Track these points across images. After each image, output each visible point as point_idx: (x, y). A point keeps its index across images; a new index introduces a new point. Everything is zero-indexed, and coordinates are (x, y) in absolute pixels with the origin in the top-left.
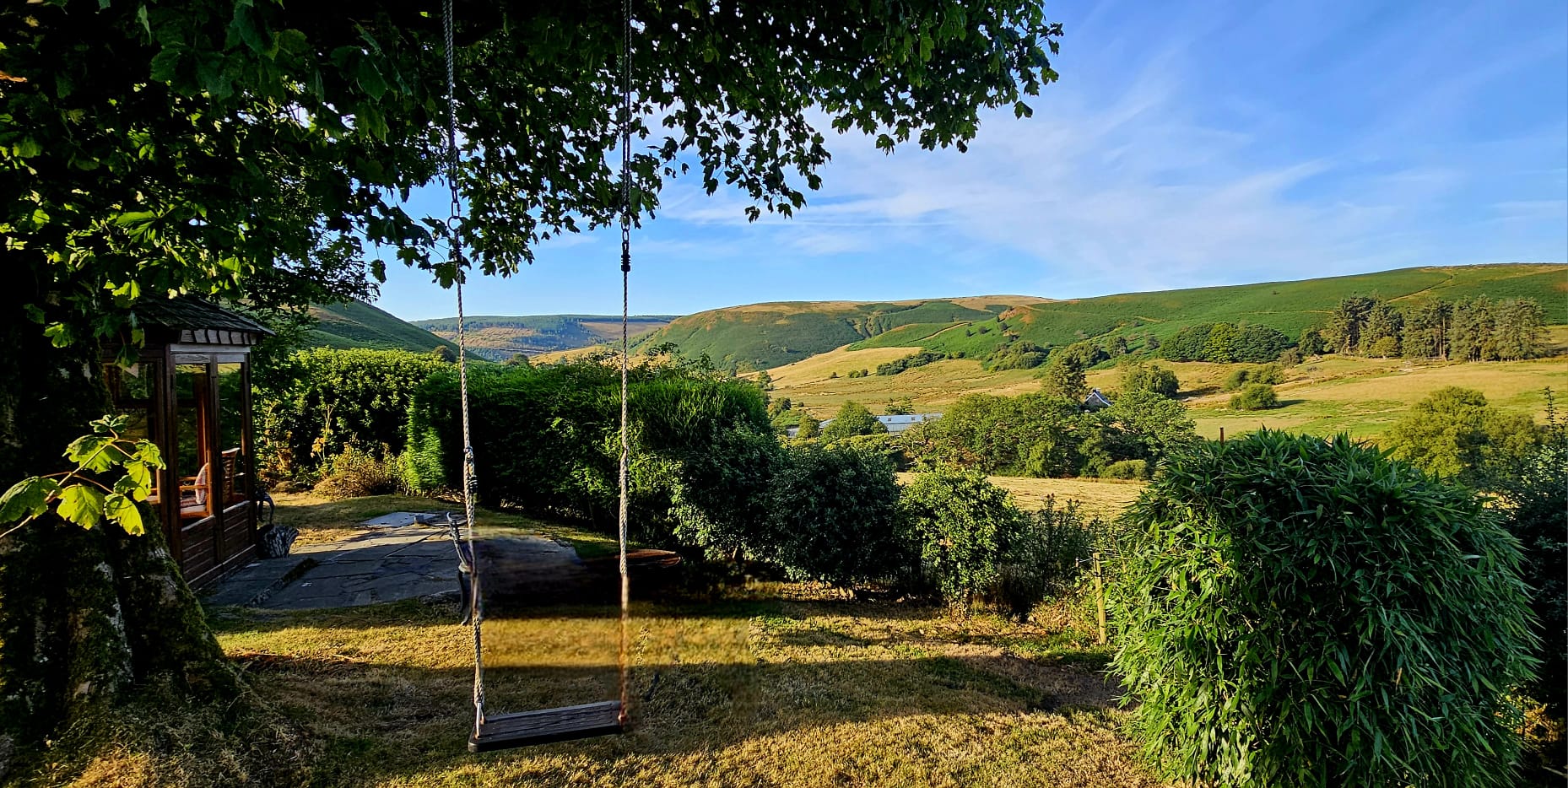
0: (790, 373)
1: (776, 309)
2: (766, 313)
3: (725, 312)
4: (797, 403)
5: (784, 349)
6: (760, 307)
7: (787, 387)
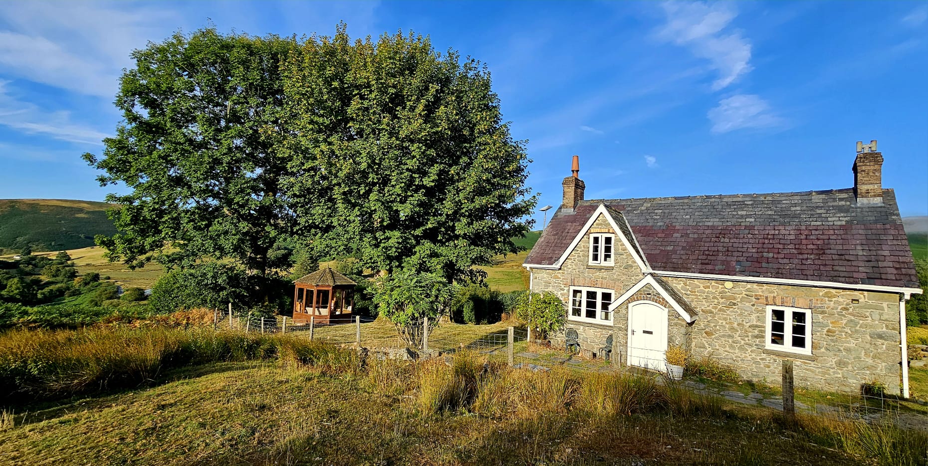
0: (90, 254)
1: (76, 205)
2: (65, 207)
3: (20, 202)
4: (105, 276)
5: (82, 236)
6: (56, 202)
7: (88, 265)
